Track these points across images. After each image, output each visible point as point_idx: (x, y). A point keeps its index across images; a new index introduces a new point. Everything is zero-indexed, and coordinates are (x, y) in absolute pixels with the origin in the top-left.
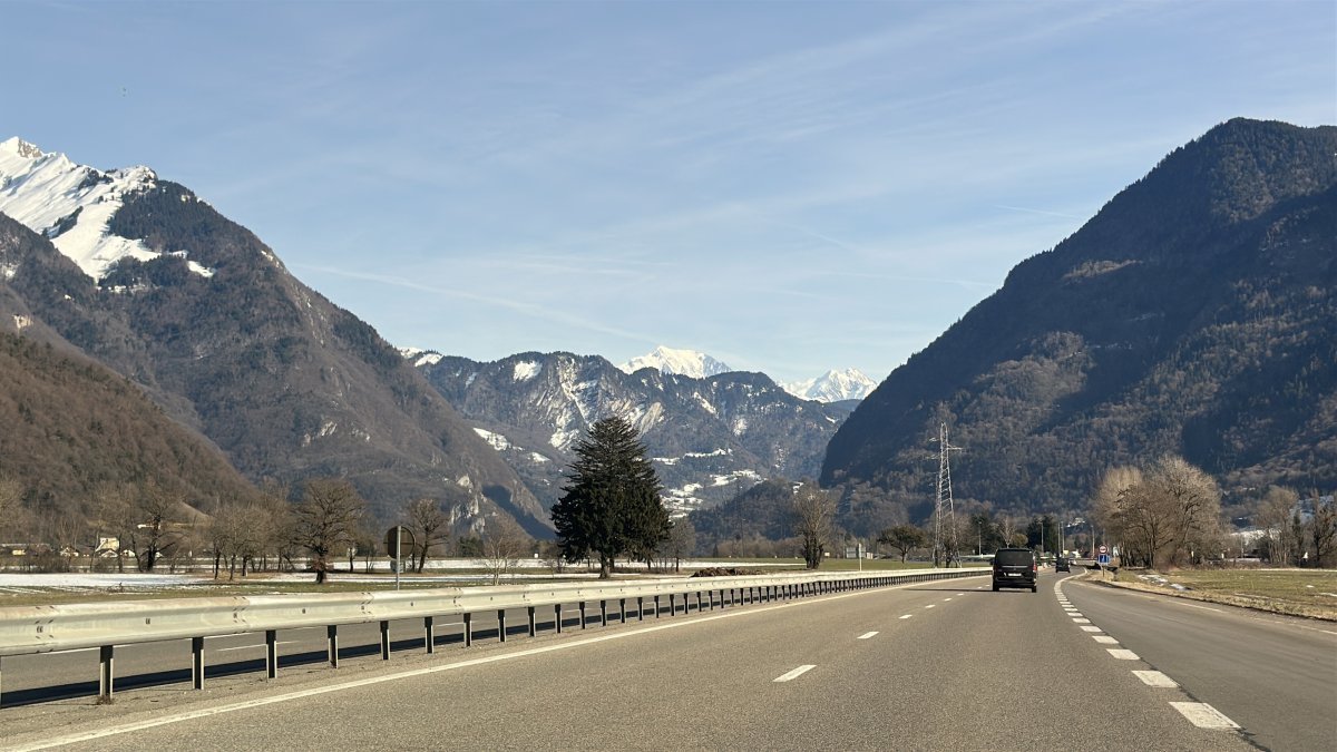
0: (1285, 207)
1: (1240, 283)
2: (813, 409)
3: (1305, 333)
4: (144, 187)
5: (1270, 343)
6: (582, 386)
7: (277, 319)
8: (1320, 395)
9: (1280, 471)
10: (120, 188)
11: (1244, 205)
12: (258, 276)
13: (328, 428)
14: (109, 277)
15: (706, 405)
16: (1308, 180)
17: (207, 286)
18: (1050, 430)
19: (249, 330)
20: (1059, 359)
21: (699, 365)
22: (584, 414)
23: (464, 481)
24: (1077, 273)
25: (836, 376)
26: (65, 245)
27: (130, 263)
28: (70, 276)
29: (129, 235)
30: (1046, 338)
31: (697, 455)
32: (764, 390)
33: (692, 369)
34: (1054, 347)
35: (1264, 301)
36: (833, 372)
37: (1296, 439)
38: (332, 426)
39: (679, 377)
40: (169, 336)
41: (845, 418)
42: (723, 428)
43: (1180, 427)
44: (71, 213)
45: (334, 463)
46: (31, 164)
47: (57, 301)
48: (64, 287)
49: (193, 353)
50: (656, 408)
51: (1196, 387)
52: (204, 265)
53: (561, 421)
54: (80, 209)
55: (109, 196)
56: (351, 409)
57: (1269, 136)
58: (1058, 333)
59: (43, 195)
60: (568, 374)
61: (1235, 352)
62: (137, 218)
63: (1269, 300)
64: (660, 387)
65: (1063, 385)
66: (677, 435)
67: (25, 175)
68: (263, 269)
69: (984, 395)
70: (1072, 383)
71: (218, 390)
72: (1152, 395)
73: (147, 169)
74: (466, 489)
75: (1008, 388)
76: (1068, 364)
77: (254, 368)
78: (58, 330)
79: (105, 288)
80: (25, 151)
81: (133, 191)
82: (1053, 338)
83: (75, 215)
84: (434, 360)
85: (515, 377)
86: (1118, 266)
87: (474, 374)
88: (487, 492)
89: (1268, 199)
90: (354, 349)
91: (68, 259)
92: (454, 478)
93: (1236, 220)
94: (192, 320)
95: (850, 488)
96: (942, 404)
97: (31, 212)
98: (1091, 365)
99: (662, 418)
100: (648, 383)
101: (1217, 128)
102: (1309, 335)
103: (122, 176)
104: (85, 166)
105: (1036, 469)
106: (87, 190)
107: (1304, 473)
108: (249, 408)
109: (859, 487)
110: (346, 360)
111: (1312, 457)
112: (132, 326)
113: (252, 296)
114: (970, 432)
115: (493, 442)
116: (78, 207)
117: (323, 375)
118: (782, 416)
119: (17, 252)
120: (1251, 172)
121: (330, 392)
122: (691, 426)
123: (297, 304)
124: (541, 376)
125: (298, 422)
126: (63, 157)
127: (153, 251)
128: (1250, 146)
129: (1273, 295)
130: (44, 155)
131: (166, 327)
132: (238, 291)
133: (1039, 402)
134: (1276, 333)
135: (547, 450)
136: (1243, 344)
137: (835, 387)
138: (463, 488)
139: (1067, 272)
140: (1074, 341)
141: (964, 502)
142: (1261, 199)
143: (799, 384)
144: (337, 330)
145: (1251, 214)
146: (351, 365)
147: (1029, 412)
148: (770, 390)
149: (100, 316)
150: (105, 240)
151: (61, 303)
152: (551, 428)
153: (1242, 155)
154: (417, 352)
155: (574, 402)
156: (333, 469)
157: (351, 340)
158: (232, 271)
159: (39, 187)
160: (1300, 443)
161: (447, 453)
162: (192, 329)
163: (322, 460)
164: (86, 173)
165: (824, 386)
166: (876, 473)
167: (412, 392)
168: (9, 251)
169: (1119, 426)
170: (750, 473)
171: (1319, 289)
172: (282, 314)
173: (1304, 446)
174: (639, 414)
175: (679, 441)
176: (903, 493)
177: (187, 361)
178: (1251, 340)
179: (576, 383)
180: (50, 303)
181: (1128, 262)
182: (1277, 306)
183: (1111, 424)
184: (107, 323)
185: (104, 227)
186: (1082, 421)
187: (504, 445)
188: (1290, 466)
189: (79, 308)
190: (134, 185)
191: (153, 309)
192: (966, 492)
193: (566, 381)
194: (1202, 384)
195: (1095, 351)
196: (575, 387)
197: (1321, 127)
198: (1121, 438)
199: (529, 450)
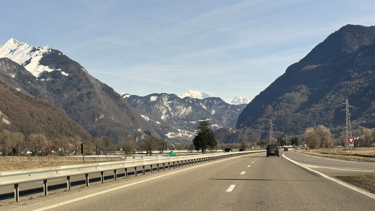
0: (362, 49)
1: (350, 70)
2: (233, 107)
3: (367, 84)
4: (49, 51)
5: (358, 86)
6: (169, 102)
7: (86, 87)
8: (372, 101)
9: (361, 122)
10: (42, 52)
11: (351, 48)
12: (81, 75)
13: (102, 116)
14: (40, 77)
15: (204, 107)
16: (368, 41)
17: (67, 78)
18: (299, 111)
19: (79, 90)
20: (301, 92)
21: (200, 95)
22: (170, 110)
23: (139, 130)
24: (305, 68)
25: (239, 97)
26: (28, 68)
27: (46, 73)
28: (30, 76)
29: (45, 65)
30: (297, 87)
31: (202, 121)
32: (220, 102)
33: (199, 96)
34: (299, 89)
35: (356, 75)
36: (238, 96)
37: (365, 113)
38: (103, 116)
39: (196, 99)
40: (58, 92)
41: (243, 109)
42: (209, 113)
43: (334, 110)
44: (29, 59)
45: (104, 126)
46: (17, 46)
47: (27, 83)
48: (29, 79)
49: (64, 97)
50: (190, 108)
51: (338, 99)
52: (66, 72)
53: (164, 112)
54: (31, 58)
55: (39, 54)
56: (108, 111)
57: (357, 29)
58: (300, 85)
59: (21, 54)
60: (165, 99)
61: (349, 89)
62: (47, 60)
63: (358, 75)
64: (191, 102)
65: (302, 99)
66: (196, 115)
67: (16, 49)
68: (82, 73)
69: (281, 103)
70: (305, 99)
71: (71, 107)
72: (326, 101)
73: (49, 46)
74: (140, 132)
75: (287, 101)
76: (303, 94)
77: (81, 100)
78: (27, 91)
79: (39, 80)
80: (15, 42)
81: (46, 53)
82: (299, 86)
83: (30, 60)
84: (128, 96)
85: (151, 101)
86: (316, 66)
87: (139, 100)
88: (145, 132)
89: (357, 47)
90: (107, 94)
91: (28, 72)
92: (137, 129)
93: (349, 53)
94: (63, 88)
95: (245, 129)
96: (269, 106)
97: (18, 59)
98: (310, 94)
99: (192, 111)
100: (187, 101)
101: (343, 27)
102: (369, 84)
103: (42, 49)
104: (32, 46)
105: (295, 122)
106: (33, 53)
107: (367, 122)
108: (80, 111)
109: (247, 129)
110: (105, 97)
111: (370, 118)
112: (47, 90)
113: (80, 81)
114: (277, 113)
115: (146, 119)
116: (31, 57)
117: (100, 102)
118: (225, 109)
119: (15, 70)
120: (352, 39)
121: (102, 106)
122: (200, 112)
123: (92, 82)
124: (158, 100)
125: (94, 115)
126: (26, 44)
127: (52, 69)
128: (352, 32)
129: (359, 74)
130: (20, 43)
131: (56, 90)
132: (76, 79)
133: (296, 104)
134: (360, 84)
135: (161, 121)
136: (351, 87)
137: (239, 100)
138: (139, 132)
139: (302, 68)
140: (305, 87)
141: (276, 132)
142: (355, 47)
143: (229, 99)
144: (103, 89)
145: (352, 51)
146: (106, 98)
147: (293, 107)
148: (221, 102)
149: (39, 87)
150: (39, 66)
151: (28, 84)
152: (161, 114)
153: (350, 35)
154: (123, 94)
155: (167, 107)
156: (104, 128)
157: (107, 92)
158: (74, 74)
159: (20, 52)
160: (367, 114)
161: (134, 122)
162: (64, 90)
163: (101, 125)
164: (32, 48)
165: (236, 100)
166: (252, 125)
167: (124, 106)
168: (13, 70)
169: (317, 110)
170: (216, 125)
171: (371, 71)
172: (88, 86)
173: (368, 115)
174: (185, 110)
175: (196, 116)
176: (260, 130)
177: (63, 99)
178: (353, 86)
179: (168, 101)
180: (25, 84)
181: (319, 65)
182: (360, 76)
183: (315, 110)
184: (40, 89)
185: (38, 63)
186: (307, 109)
187: (148, 119)
188: (364, 120)
189: (33, 85)
190: (46, 51)
191: (53, 85)
192: (276, 129)
193: (165, 101)
194: (340, 98)
195: (311, 90)
196: (167, 103)
197: (372, 26)
198: (318, 114)
199: (155, 120)
